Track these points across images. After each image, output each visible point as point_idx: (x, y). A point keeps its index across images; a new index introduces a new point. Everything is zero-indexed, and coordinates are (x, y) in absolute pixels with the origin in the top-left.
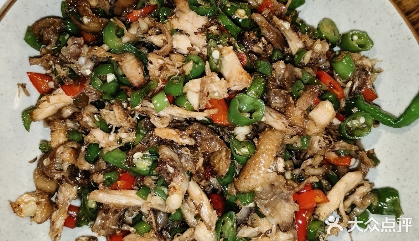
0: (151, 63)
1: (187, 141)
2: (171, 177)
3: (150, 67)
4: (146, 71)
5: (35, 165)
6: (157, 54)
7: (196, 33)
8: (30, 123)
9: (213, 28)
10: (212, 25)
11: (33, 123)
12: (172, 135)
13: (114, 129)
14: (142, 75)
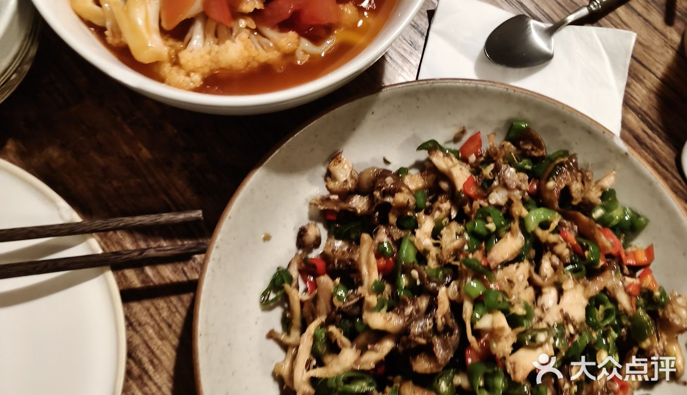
0: (517, 267)
1: (440, 322)
2: (401, 313)
3: (513, 267)
4: (506, 264)
5: (383, 166)
6: (530, 272)
7: (562, 311)
8: (426, 149)
9: (571, 329)
10: (574, 327)
11: (427, 151)
12: (444, 306)
13: (437, 241)
14: (501, 260)
